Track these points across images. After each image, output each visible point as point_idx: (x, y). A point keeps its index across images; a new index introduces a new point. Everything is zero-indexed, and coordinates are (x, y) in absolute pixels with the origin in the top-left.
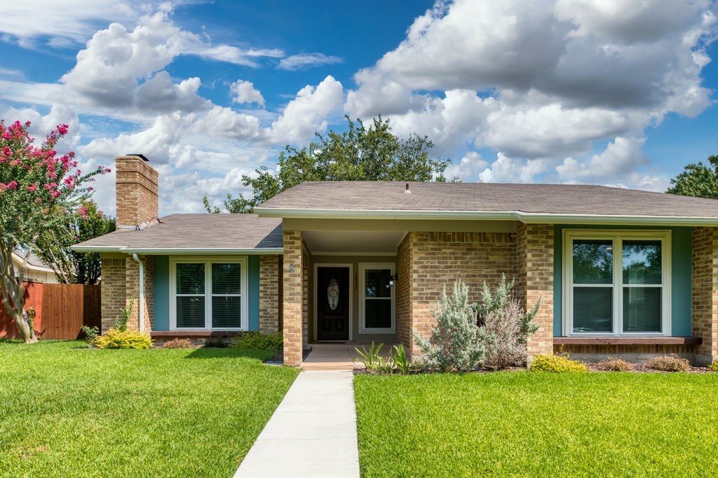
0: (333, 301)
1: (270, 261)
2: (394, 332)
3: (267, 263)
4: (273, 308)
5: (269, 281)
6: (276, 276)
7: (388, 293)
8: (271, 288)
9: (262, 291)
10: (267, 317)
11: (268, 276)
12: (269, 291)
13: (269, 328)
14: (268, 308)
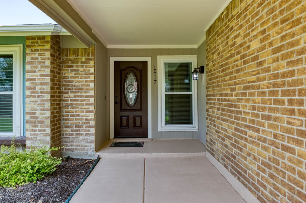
0: (132, 95)
1: (39, 48)
2: (196, 129)
3: (36, 50)
4: (43, 110)
5: (38, 74)
6: (47, 67)
7: (188, 88)
8: (41, 84)
9: (29, 88)
10: (35, 122)
11: (37, 67)
12: (38, 88)
13: (38, 138)
14: (37, 110)
